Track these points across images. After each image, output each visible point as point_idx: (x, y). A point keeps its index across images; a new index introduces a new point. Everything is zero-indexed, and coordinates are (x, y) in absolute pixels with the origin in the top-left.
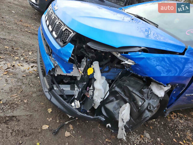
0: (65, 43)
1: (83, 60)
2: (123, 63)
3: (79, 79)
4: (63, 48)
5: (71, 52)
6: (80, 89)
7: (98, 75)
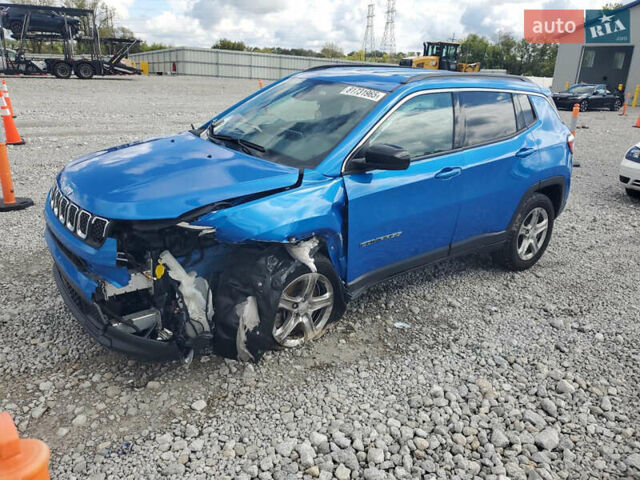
0: (102, 241)
1: (146, 257)
2: (201, 234)
3: (152, 292)
4: (102, 249)
5: (115, 249)
6: (162, 310)
7: (177, 272)
